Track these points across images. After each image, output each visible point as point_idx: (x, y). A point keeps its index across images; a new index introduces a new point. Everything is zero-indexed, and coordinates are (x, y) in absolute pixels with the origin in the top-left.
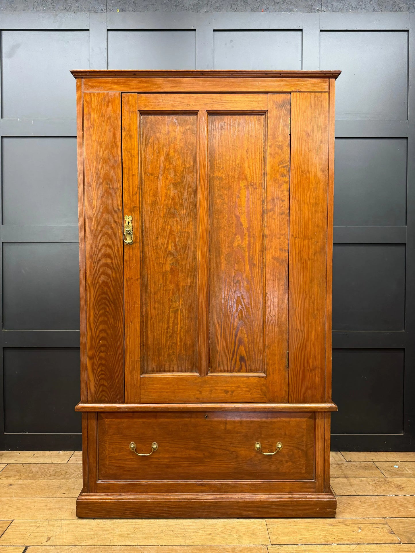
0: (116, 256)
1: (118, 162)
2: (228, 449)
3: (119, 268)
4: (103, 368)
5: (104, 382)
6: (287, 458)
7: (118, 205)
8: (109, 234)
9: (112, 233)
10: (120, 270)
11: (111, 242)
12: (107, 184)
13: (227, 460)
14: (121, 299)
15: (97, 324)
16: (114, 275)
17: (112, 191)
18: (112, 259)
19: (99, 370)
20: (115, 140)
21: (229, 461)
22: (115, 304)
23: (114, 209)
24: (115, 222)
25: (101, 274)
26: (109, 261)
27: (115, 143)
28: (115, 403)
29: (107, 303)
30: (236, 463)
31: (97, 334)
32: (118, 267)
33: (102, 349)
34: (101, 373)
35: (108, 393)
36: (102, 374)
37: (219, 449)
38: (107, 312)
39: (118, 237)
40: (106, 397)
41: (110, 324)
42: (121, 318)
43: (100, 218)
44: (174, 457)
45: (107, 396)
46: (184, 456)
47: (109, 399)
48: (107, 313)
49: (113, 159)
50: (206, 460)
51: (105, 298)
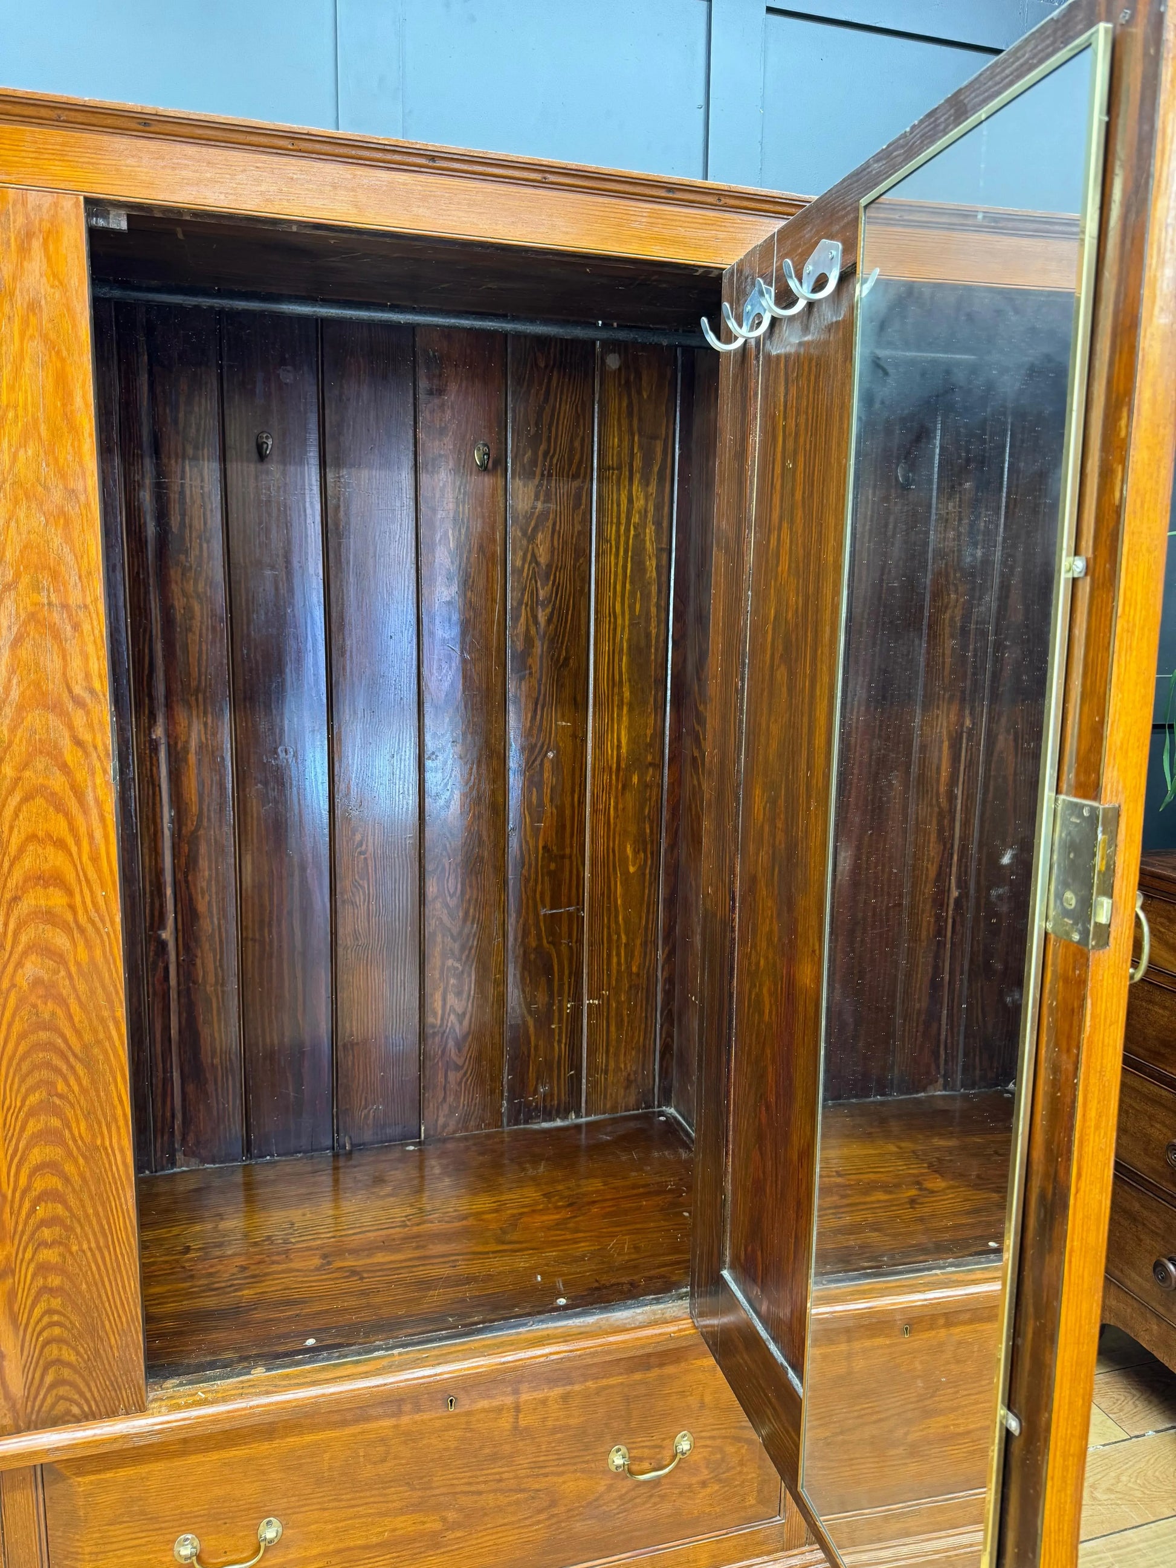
0: (87, 881)
1: (82, 498)
2: (523, 1486)
3: (103, 921)
4: (56, 1303)
5: (60, 1350)
6: (705, 1474)
7: (88, 676)
8: (53, 794)
9: (67, 786)
10: (108, 934)
11: (63, 824)
12: (36, 587)
13: (520, 1520)
14: (117, 1043)
15: (17, 1145)
16: (83, 955)
17: (62, 618)
18: (70, 893)
19: (37, 1312)
20: (64, 405)
21: (527, 1522)
22: (89, 1064)
23: (70, 691)
24: (79, 743)
25: (25, 953)
26: (57, 899)
27: (68, 417)
28: (111, 1413)
29: (57, 1062)
30: (548, 1523)
31: (23, 1181)
32: (97, 919)
33: (46, 1233)
34: (46, 1320)
35: (82, 1385)
36: (52, 1324)
37: (495, 1491)
38: (61, 1096)
39: (92, 803)
40: (72, 1401)
41: (75, 1141)
42: (119, 1112)
43: (13, 730)
44: (339, 1551)
45: (76, 1397)
46: (374, 1540)
47: (86, 1409)
48: (57, 1101)
49: (61, 486)
50: (453, 1536)
51: (50, 1046)
